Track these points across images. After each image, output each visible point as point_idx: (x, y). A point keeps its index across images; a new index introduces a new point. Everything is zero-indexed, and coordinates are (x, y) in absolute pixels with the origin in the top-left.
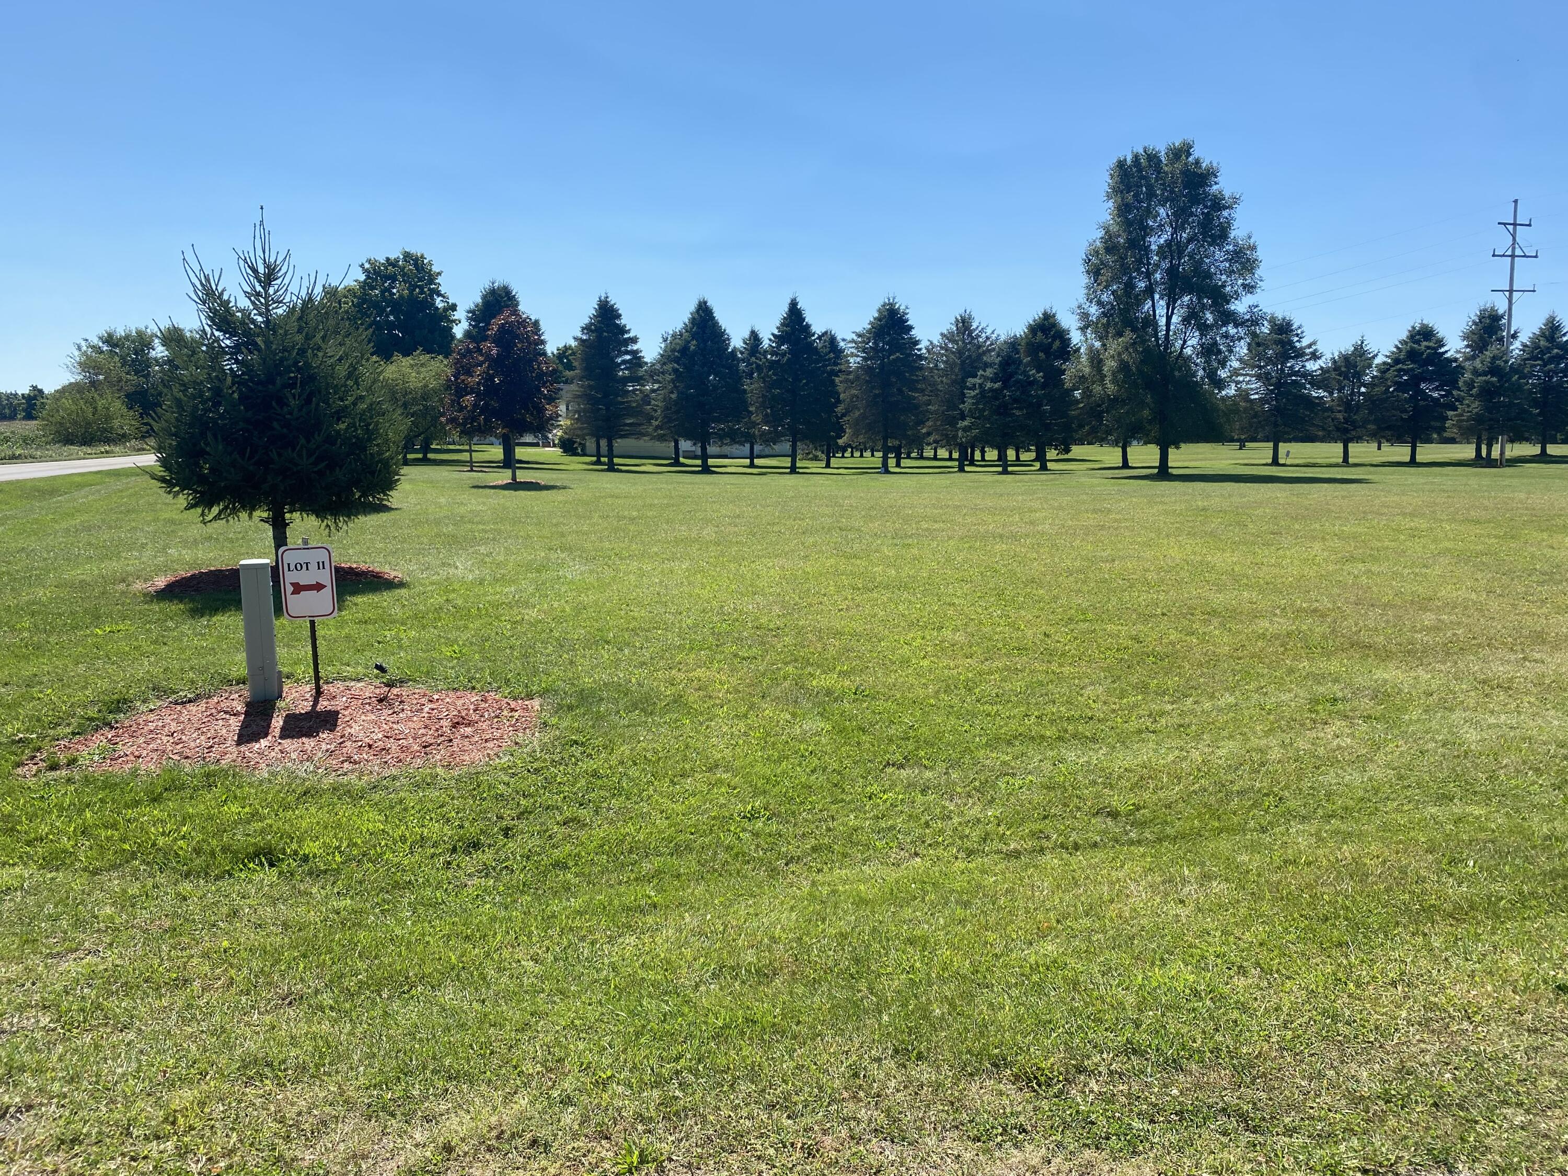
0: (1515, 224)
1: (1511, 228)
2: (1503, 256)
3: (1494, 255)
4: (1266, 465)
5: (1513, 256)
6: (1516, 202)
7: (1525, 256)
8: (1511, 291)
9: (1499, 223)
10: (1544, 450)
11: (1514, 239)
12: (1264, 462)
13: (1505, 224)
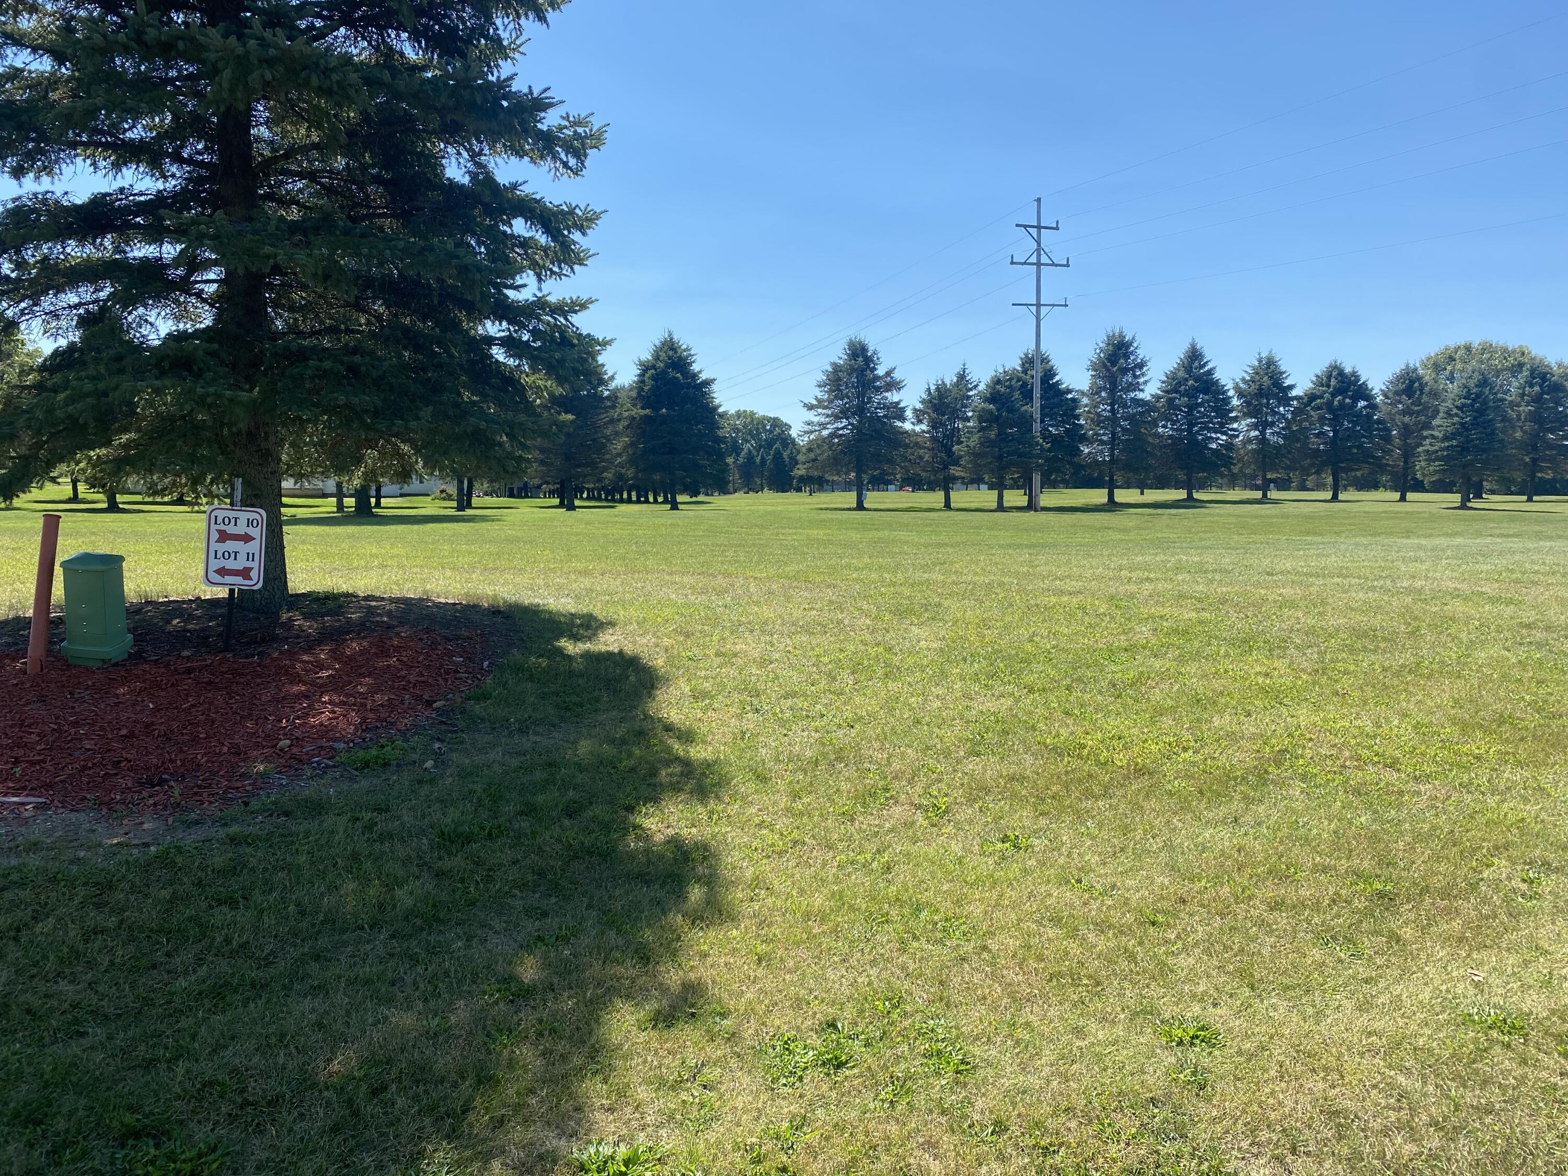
0: (1039, 227)
1: (1034, 231)
2: (1025, 263)
3: (1012, 263)
4: (849, 509)
5: (1039, 264)
6: (1039, 200)
7: (1054, 264)
8: (1038, 305)
9: (1017, 225)
10: (1111, 495)
11: (1039, 244)
12: (847, 506)
13: (1025, 226)
